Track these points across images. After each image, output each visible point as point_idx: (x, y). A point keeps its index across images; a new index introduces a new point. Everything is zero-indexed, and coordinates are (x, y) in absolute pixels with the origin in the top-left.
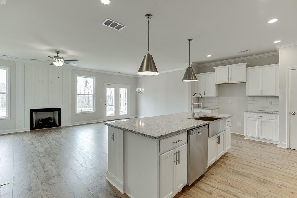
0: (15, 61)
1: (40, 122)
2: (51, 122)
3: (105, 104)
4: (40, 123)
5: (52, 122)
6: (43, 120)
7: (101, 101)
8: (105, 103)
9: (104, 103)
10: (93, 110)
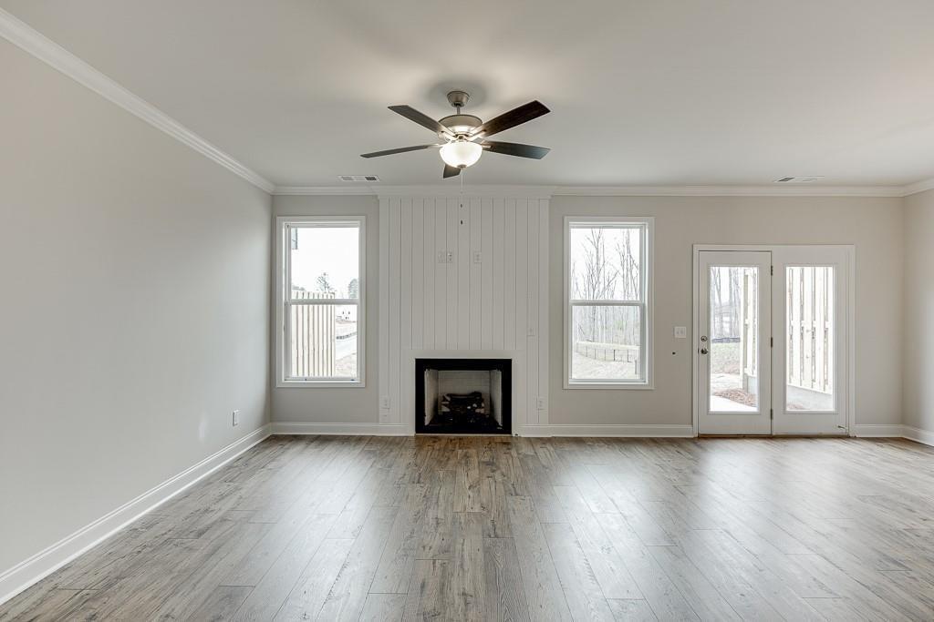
0: (376, 196)
1: (445, 409)
2: (478, 411)
3: (704, 352)
4: (444, 412)
5: (482, 411)
6: (455, 400)
7: (681, 332)
8: (703, 345)
9: (697, 345)
10: (643, 378)
